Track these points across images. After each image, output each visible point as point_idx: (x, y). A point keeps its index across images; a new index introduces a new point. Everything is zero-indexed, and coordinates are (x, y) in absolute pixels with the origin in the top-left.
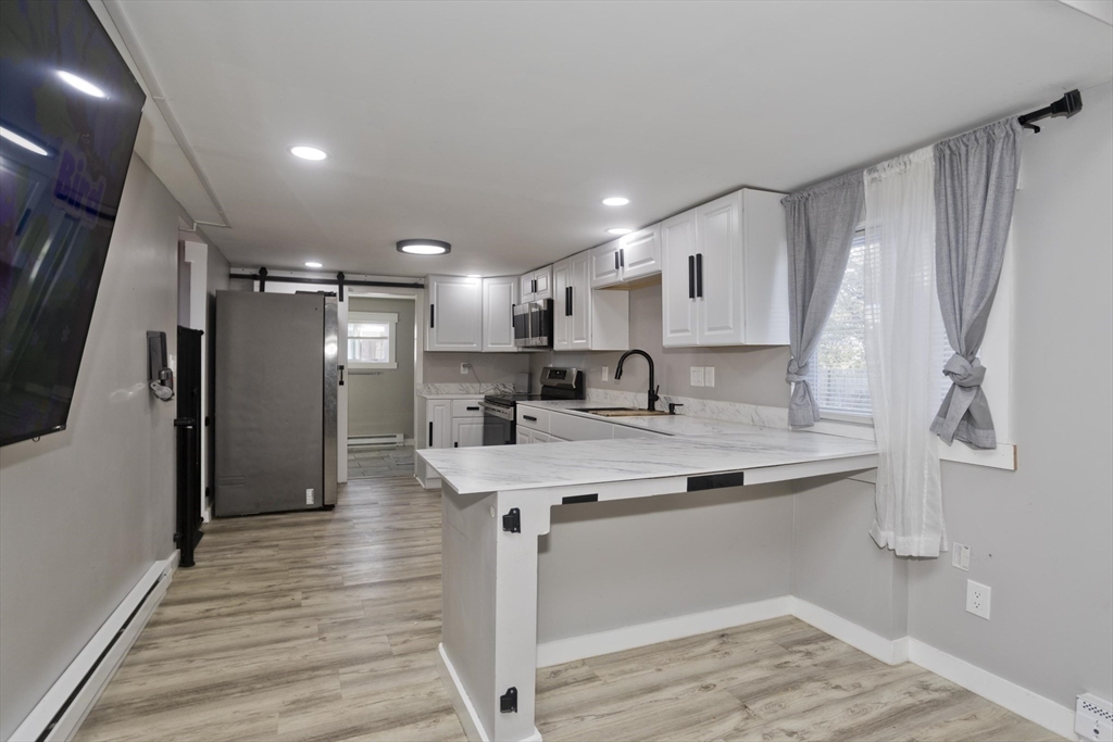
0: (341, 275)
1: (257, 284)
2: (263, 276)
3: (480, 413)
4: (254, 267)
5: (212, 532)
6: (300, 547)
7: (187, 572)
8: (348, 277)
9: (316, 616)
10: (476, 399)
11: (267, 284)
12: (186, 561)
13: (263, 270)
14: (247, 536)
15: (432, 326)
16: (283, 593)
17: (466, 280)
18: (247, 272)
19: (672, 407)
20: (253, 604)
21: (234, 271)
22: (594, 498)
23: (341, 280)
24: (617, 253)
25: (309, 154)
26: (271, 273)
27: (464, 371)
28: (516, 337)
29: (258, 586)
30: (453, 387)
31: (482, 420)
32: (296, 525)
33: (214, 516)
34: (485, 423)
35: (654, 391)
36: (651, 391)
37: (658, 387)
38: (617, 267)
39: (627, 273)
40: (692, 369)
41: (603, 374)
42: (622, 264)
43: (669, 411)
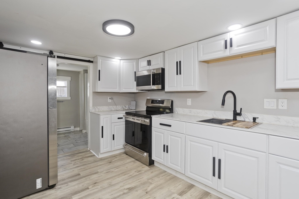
0: (51, 52)
3: (123, 120)
10: (122, 114)
15: (99, 80)
17: (113, 60)
24: (226, 41)
27: (109, 101)
28: (137, 86)
30: (105, 107)
31: (124, 123)
35: (236, 111)
36: (235, 111)
37: (241, 109)
38: (226, 48)
39: (236, 50)
40: (265, 100)
41: (188, 102)
42: (231, 46)
43: (253, 121)
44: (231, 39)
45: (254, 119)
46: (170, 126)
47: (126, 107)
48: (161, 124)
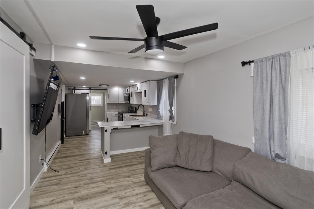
0: (90, 88)
1: (73, 90)
2: (75, 89)
3: (117, 116)
4: (73, 87)
5: (66, 139)
6: (82, 141)
7: (63, 144)
8: (91, 88)
9: (84, 149)
10: (117, 113)
11: (75, 90)
12: (62, 143)
13: (75, 87)
14: (72, 139)
15: (108, 98)
16: (79, 147)
17: (115, 89)
18: (72, 88)
19: (146, 115)
20: (74, 148)
21: (69, 88)
22: (117, 128)
23: (90, 89)
24: (137, 87)
25: (83, 78)
26: (76, 88)
27: (115, 107)
28: (125, 100)
29: (75, 146)
30: (113, 110)
31: (118, 117)
32: (81, 137)
33: (66, 136)
34: (119, 118)
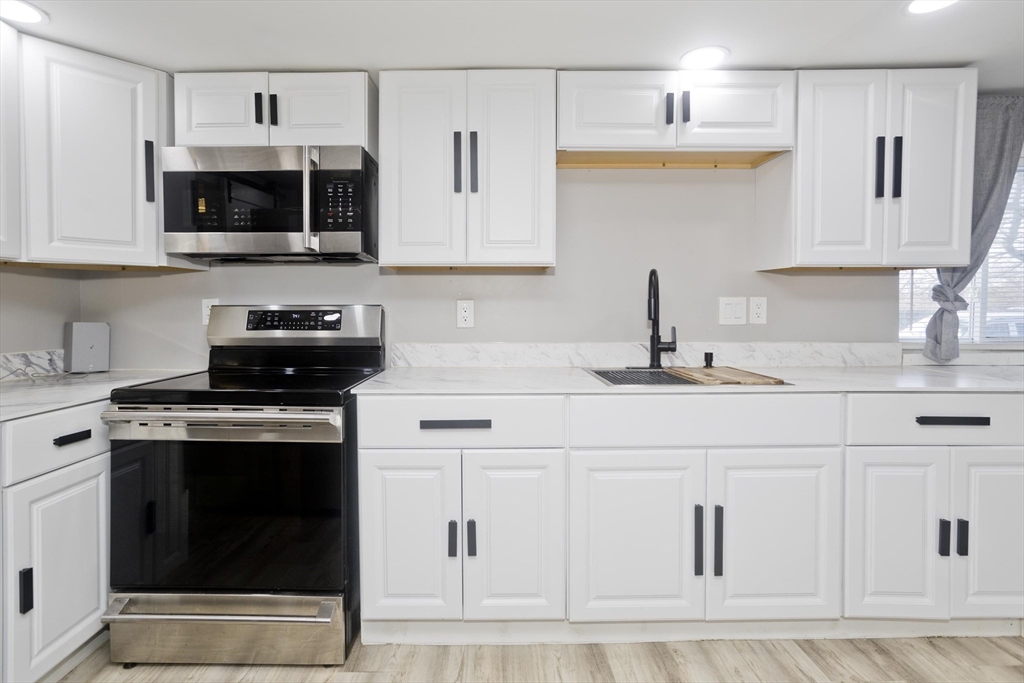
24: (669, 98)
28: (171, 227)
35: (659, 337)
36: (655, 338)
37: (674, 329)
38: (669, 120)
39: (694, 136)
40: (723, 301)
41: (461, 314)
42: (686, 118)
43: (705, 365)
44: (686, 97)
45: (709, 358)
46: (486, 424)
47: (29, 363)
48: (426, 425)
